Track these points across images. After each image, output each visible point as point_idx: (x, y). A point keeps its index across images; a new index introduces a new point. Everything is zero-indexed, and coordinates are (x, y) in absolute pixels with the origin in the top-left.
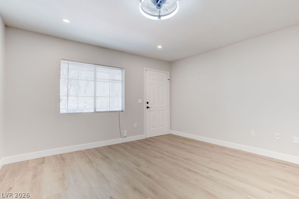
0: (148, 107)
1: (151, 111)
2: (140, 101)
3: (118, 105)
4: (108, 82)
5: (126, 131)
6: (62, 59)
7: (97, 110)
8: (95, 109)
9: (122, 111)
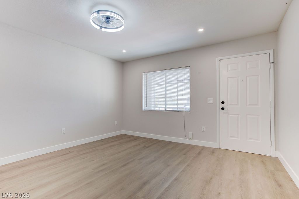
0: (223, 109)
1: (228, 114)
2: (210, 100)
3: (184, 105)
4: (176, 83)
5: (191, 133)
6: (143, 73)
7: (167, 109)
8: (165, 108)
9: (189, 111)
